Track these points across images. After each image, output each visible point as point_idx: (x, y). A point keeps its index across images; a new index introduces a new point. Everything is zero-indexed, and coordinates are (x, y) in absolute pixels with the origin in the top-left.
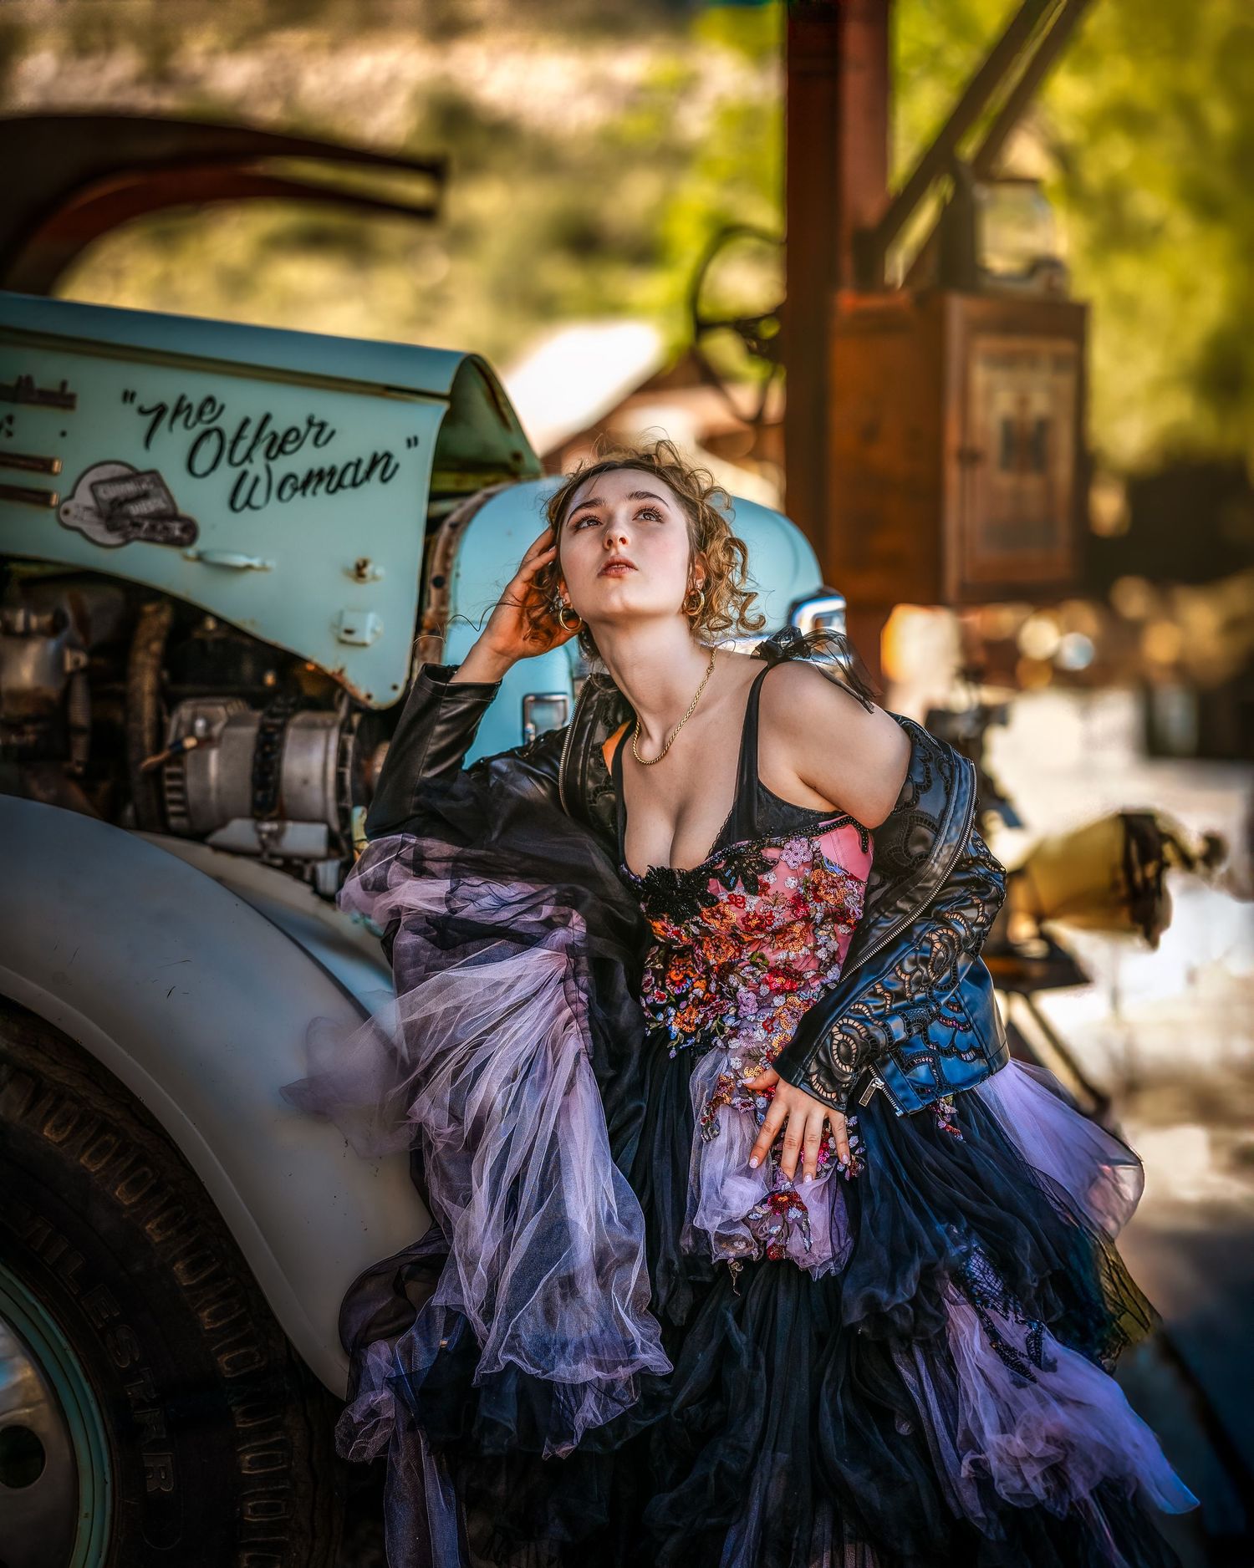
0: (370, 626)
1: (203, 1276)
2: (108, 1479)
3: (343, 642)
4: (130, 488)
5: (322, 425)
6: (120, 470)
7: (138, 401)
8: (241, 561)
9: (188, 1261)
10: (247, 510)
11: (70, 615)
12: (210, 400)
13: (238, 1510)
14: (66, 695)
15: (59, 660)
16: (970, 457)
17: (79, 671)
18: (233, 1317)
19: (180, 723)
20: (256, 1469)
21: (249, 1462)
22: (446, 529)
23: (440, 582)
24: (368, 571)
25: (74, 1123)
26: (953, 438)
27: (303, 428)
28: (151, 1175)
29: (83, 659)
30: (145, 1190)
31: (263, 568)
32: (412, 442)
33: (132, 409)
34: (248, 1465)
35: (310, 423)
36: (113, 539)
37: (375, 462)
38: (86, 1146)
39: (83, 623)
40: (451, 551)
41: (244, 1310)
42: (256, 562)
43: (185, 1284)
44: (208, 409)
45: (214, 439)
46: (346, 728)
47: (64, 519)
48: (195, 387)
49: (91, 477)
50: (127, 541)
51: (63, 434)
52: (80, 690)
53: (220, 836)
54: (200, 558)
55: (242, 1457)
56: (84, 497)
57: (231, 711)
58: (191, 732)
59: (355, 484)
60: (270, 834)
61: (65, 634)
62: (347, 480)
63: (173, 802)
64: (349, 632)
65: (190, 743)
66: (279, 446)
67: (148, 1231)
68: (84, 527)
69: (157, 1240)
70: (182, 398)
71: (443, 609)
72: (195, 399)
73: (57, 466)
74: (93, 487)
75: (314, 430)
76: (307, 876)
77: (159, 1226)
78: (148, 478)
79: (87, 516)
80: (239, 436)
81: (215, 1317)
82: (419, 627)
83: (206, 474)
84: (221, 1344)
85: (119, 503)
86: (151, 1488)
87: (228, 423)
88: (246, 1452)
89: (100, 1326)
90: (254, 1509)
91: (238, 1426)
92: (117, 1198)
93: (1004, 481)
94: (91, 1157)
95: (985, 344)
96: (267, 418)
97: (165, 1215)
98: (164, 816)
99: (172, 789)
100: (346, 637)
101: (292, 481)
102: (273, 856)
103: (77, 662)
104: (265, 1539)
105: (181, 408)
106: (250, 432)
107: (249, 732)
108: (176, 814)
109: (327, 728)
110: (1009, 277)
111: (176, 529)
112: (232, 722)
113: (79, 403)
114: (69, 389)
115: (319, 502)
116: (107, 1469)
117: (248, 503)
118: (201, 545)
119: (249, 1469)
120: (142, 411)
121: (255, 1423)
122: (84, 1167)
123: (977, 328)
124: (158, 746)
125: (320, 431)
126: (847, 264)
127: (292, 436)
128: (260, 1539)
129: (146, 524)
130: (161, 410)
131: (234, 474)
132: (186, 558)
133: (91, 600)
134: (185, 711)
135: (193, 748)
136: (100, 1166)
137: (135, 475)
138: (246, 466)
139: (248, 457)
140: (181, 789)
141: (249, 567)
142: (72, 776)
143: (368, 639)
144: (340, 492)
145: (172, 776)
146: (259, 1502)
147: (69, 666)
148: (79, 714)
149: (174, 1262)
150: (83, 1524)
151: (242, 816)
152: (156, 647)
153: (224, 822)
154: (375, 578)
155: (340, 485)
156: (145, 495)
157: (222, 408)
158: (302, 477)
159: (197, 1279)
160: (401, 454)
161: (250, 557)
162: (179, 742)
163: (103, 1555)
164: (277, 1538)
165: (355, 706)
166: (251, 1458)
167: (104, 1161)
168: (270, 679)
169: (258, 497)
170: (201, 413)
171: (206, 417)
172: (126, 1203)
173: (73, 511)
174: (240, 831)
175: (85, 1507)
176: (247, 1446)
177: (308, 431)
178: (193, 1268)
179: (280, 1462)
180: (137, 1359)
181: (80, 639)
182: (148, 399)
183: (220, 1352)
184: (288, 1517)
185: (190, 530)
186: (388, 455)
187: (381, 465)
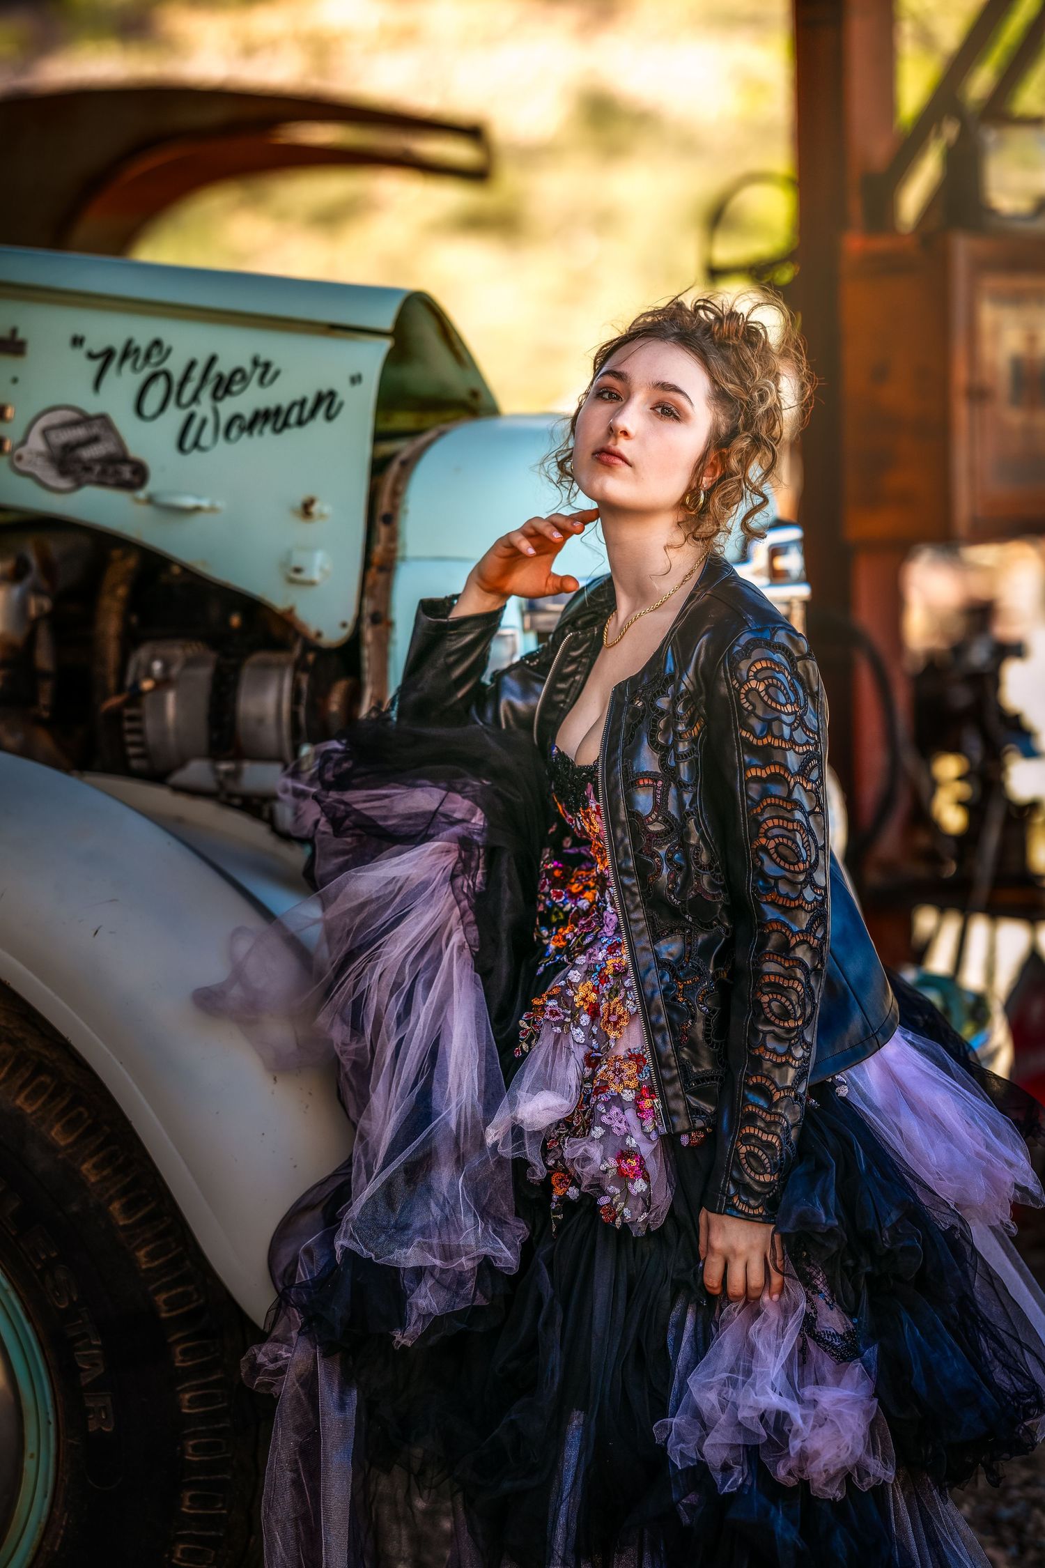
0: (318, 564)
1: (139, 1215)
2: (51, 1418)
3: (292, 581)
4: (80, 433)
5: (267, 366)
6: (69, 415)
7: (87, 345)
8: (189, 502)
9: (124, 1200)
10: (195, 453)
11: (34, 561)
12: (157, 343)
13: (179, 1449)
14: (31, 640)
15: (23, 606)
16: (979, 395)
17: (43, 616)
18: (170, 1256)
19: (139, 665)
20: (197, 1407)
21: (189, 1401)
22: (395, 467)
23: (389, 519)
24: (315, 509)
25: (10, 1064)
26: (961, 375)
27: (248, 367)
28: (86, 1115)
29: (46, 604)
30: (81, 1130)
31: (212, 509)
32: (356, 380)
33: (80, 353)
34: (187, 1404)
35: (255, 363)
36: (64, 483)
37: (320, 399)
38: (22, 1087)
39: (48, 568)
40: (400, 488)
41: (181, 1249)
42: (205, 503)
43: (121, 1223)
44: (155, 352)
45: (161, 382)
46: (299, 666)
47: (18, 465)
48: (142, 331)
49: (42, 423)
50: (79, 485)
51: (15, 380)
52: (44, 636)
53: (180, 777)
54: (150, 500)
55: (181, 1396)
56: (36, 443)
57: (189, 652)
58: (149, 674)
59: (300, 423)
60: (228, 774)
61: (29, 580)
62: (293, 418)
63: (134, 744)
64: (298, 570)
65: (147, 685)
66: (224, 387)
67: (85, 1172)
68: (38, 473)
69: (93, 1179)
70: (130, 342)
71: (392, 546)
72: (143, 342)
73: (9, 413)
74: (45, 432)
75: (259, 371)
76: (266, 814)
77: (95, 1166)
78: (98, 422)
79: (40, 461)
80: (186, 378)
81: (151, 1256)
82: (367, 563)
83: (154, 417)
84: (159, 1283)
85: (69, 448)
86: (93, 1427)
87: (175, 366)
88: (185, 1391)
89: (38, 1267)
90: (195, 1447)
91: (177, 1364)
92: (53, 1138)
93: (1014, 418)
94: (27, 1098)
95: (992, 282)
96: (213, 360)
97: (101, 1155)
98: (126, 758)
99: (132, 731)
100: (295, 576)
101: (237, 423)
102: (231, 795)
103: (40, 608)
104: (206, 1478)
105: (129, 351)
106: (197, 373)
107: (204, 673)
108: (137, 756)
109: (281, 666)
110: (1016, 217)
111: (126, 472)
112: (190, 663)
113: (30, 349)
114: (21, 335)
115: (265, 441)
116: (50, 1410)
117: (196, 444)
118: (152, 486)
119: (189, 1408)
120: (91, 356)
121: (195, 1362)
122: (20, 1108)
123: (982, 266)
124: (120, 688)
125: (265, 370)
126: (856, 208)
127: (238, 377)
128: (201, 1478)
129: (97, 468)
130: (108, 354)
131: (181, 415)
132: (137, 501)
133: (56, 546)
134: (143, 654)
135: (151, 691)
136: (34, 1108)
137: (84, 419)
138: (194, 408)
139: (195, 398)
140: (139, 731)
141: (197, 509)
142: (39, 721)
143: (316, 576)
144: (287, 432)
145: (132, 719)
146: (200, 1441)
147: (33, 611)
148: (44, 659)
149: (110, 1201)
150: (29, 1464)
151: (198, 756)
152: (122, 591)
153: (182, 763)
154: (322, 516)
155: (286, 424)
156: (94, 440)
157: (169, 351)
158: (248, 415)
159: (133, 1219)
160: (345, 393)
161: (199, 497)
162: (136, 684)
163: (49, 1495)
164: (219, 1476)
165: (310, 645)
166: (191, 1397)
167: (40, 1102)
168: (235, 620)
169: (206, 439)
170: (148, 356)
171: (154, 360)
172: (62, 1143)
173: (26, 457)
174: (197, 771)
175: (30, 1447)
176: (187, 1385)
177: (253, 372)
178: (128, 1209)
179: (220, 1399)
180: (75, 1299)
181: (45, 585)
182: (96, 343)
183: (158, 1291)
184: (229, 1455)
185: (139, 474)
186: (332, 394)
187: (326, 403)
